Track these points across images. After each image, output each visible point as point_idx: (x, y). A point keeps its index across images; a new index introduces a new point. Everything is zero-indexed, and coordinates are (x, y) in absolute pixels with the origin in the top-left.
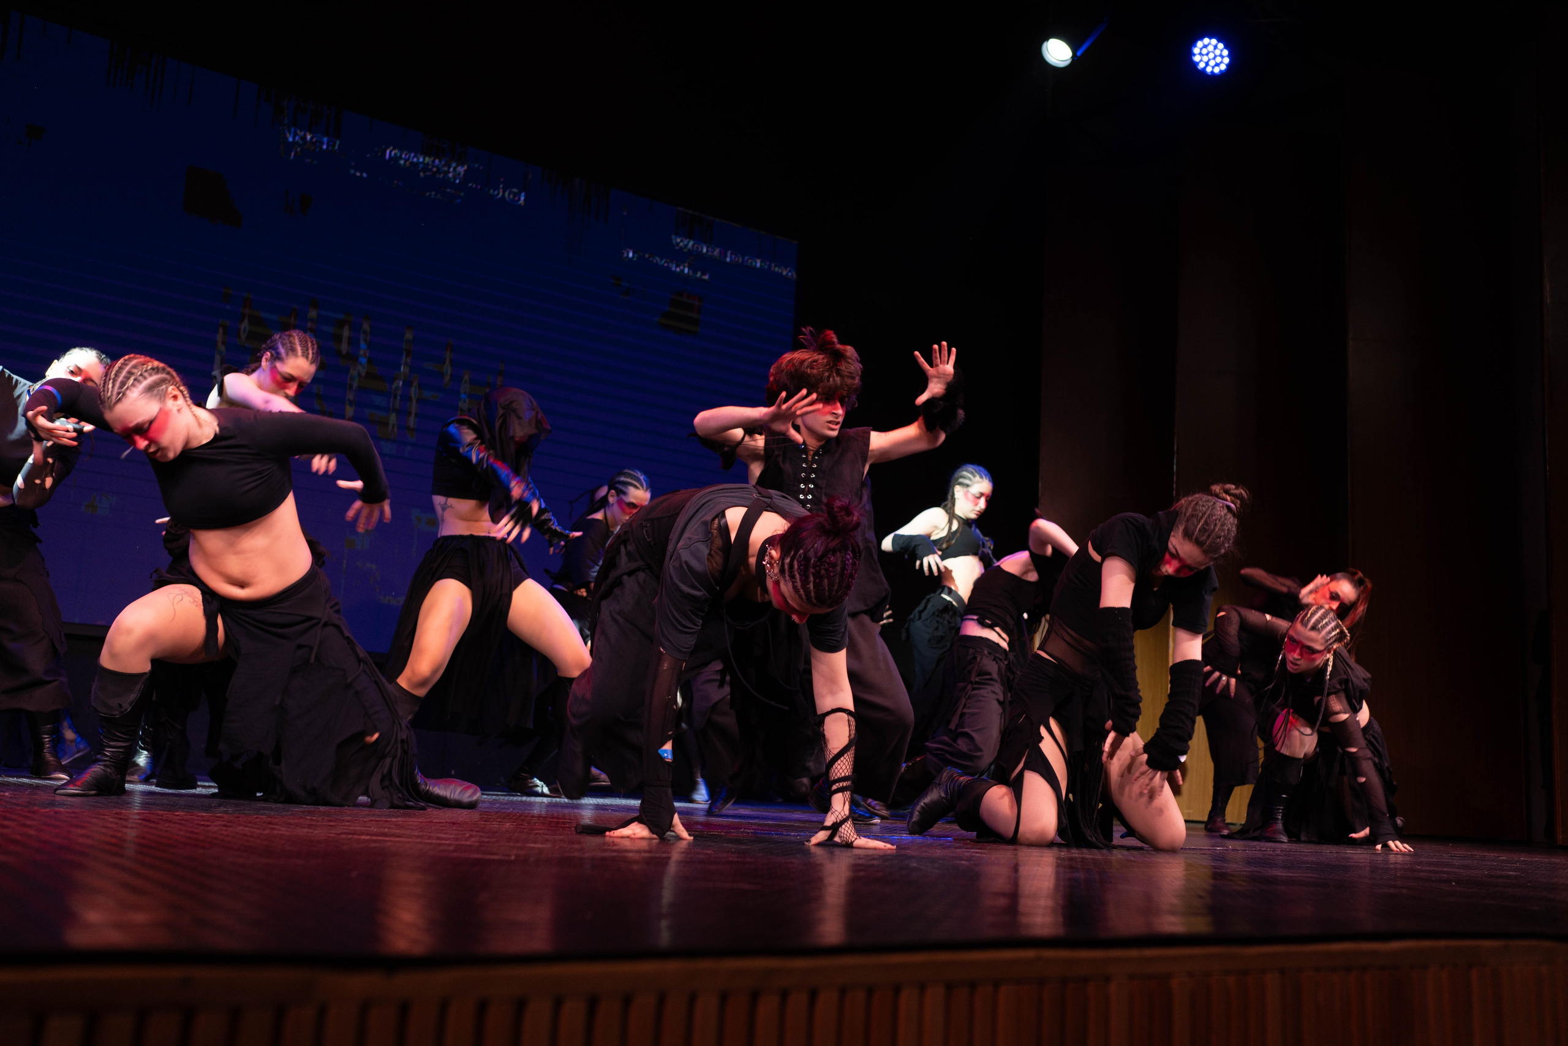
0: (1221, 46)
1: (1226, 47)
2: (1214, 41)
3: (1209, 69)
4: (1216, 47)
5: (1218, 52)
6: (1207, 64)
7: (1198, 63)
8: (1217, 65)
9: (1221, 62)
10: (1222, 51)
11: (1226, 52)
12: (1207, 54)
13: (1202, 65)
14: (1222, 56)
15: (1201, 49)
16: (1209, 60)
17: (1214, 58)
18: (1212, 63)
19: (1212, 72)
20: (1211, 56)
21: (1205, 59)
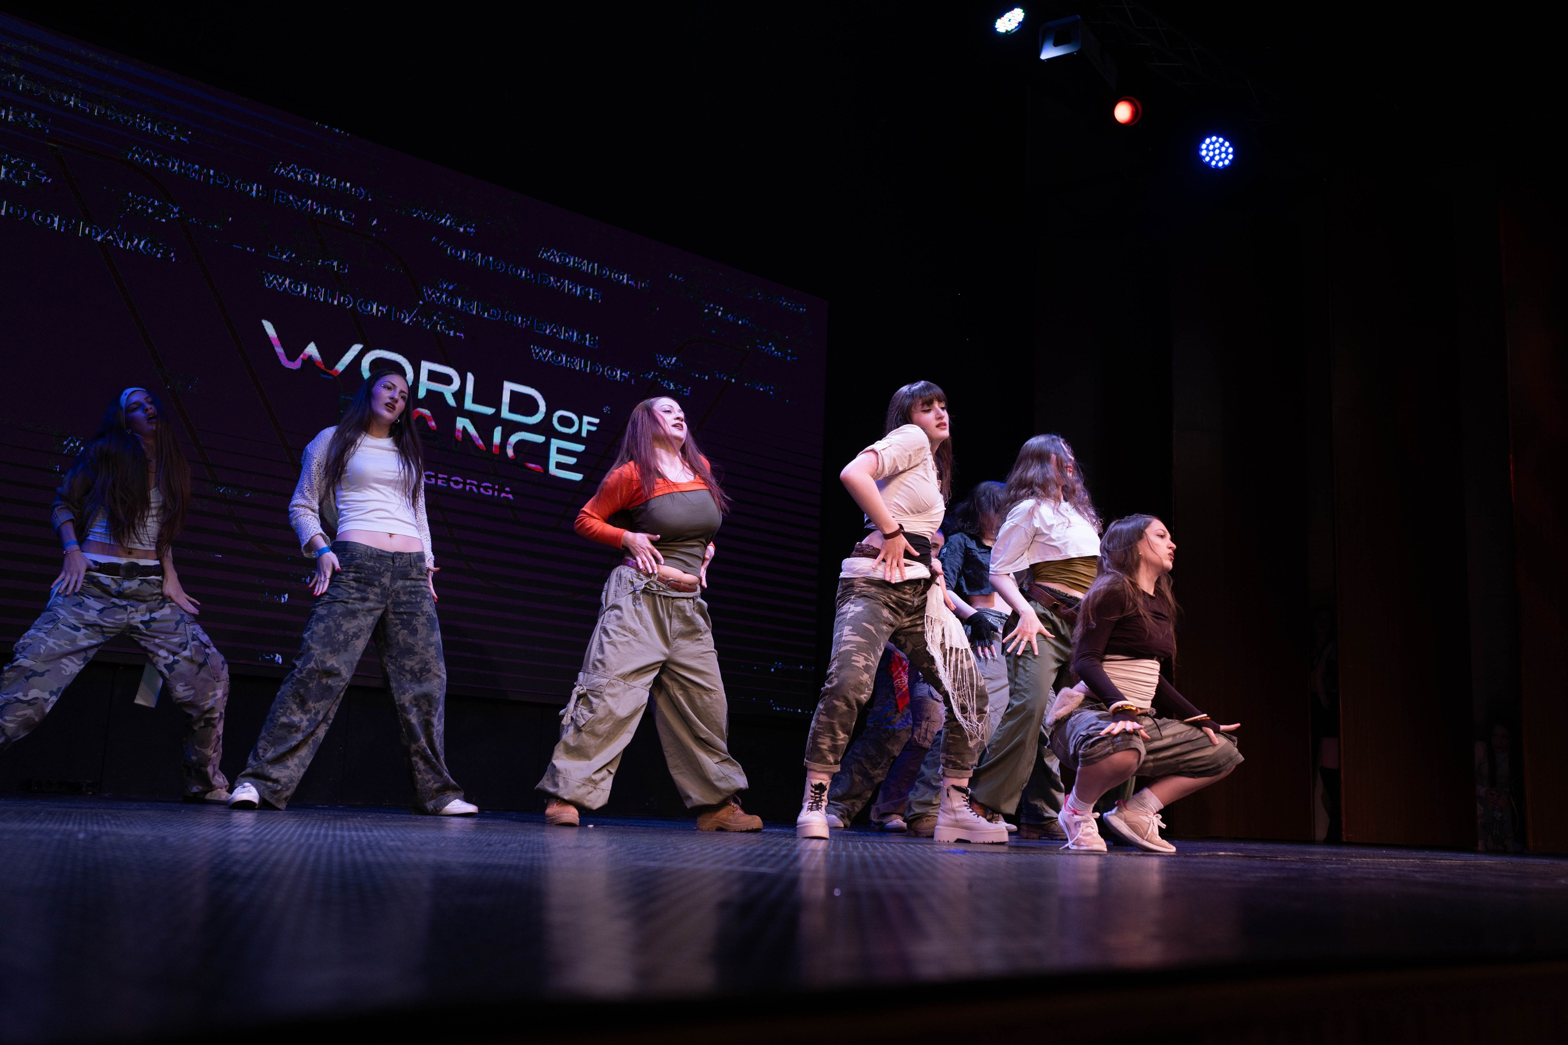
0: (1227, 144)
1: (1231, 145)
2: (1221, 140)
3: (1213, 163)
4: (1222, 145)
5: (1223, 149)
6: (1212, 158)
7: (1204, 157)
8: (1221, 160)
9: (1226, 158)
10: (1227, 148)
11: (1231, 150)
12: (1214, 150)
13: (1207, 159)
14: (1227, 153)
15: (1208, 146)
16: (1214, 155)
17: (1220, 154)
18: (1217, 158)
19: (1216, 165)
20: (1217, 152)
21: (1211, 154)
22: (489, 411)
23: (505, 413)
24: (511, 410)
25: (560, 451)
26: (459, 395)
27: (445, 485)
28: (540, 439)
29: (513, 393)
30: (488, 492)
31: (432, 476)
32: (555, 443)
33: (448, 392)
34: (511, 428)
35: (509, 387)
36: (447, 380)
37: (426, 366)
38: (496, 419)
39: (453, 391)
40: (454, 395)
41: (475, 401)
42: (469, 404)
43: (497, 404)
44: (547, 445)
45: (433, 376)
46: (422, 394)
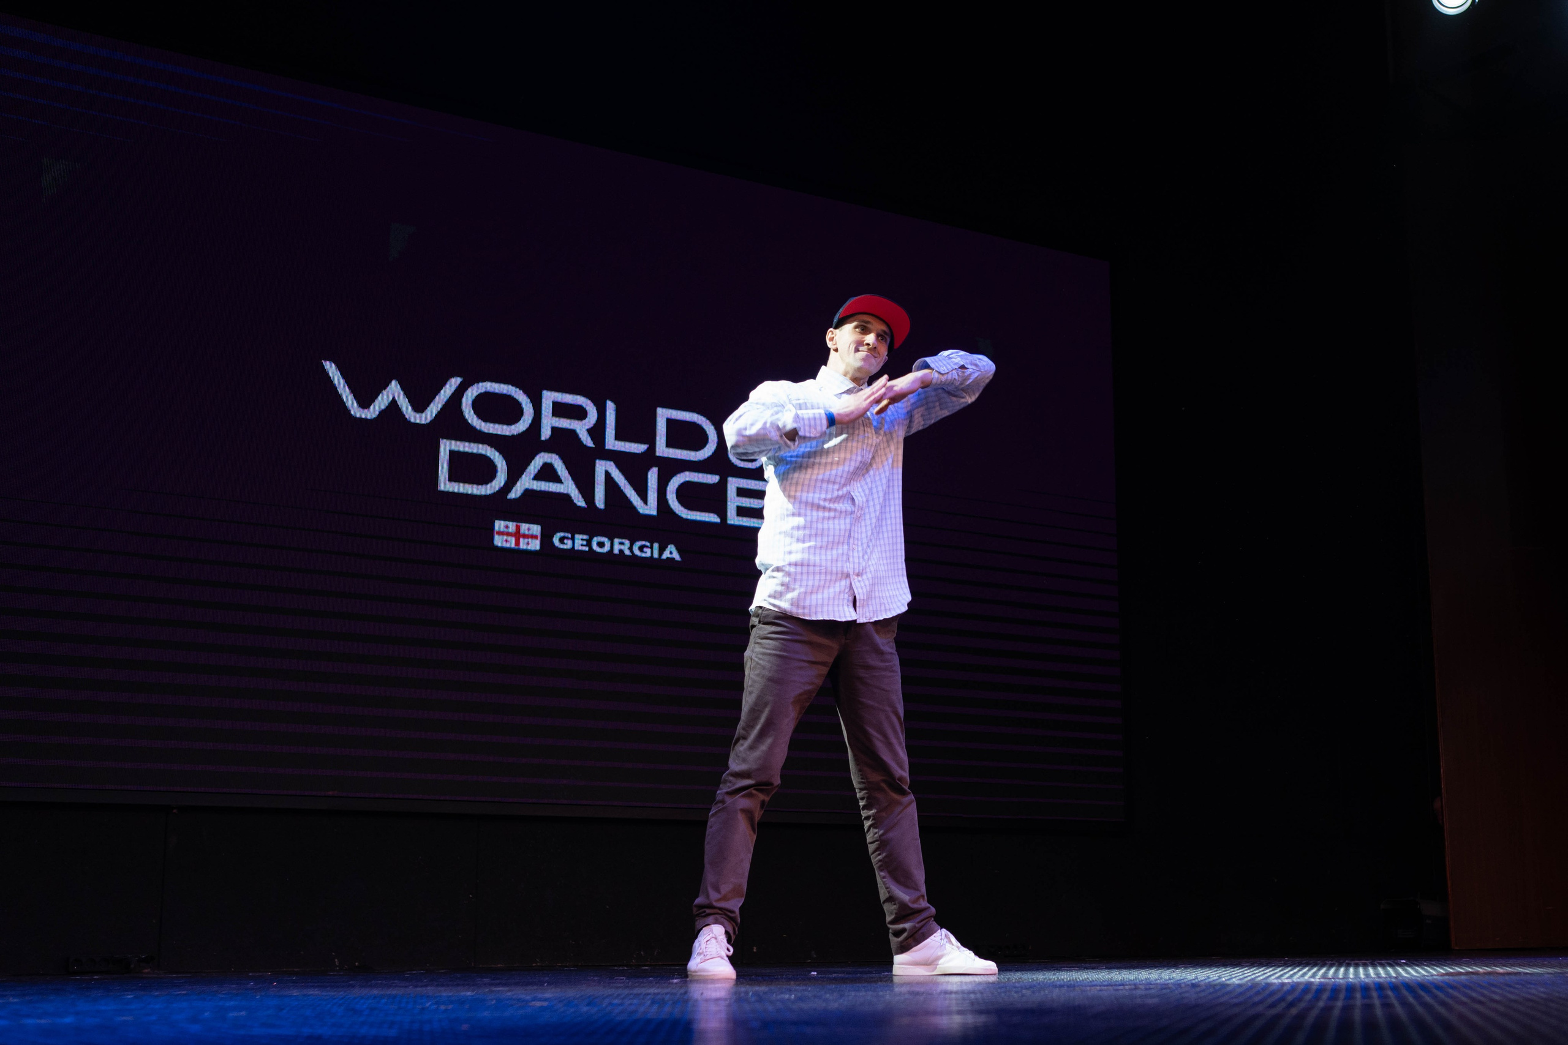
22: (639, 448)
23: (662, 449)
24: (669, 444)
25: (742, 492)
26: (597, 432)
27: (586, 549)
28: (712, 479)
29: (670, 422)
30: (646, 552)
31: (568, 538)
32: (733, 484)
33: (582, 429)
34: (669, 468)
35: (663, 415)
36: (579, 413)
37: (549, 398)
38: (650, 458)
39: (588, 427)
40: (590, 431)
41: (618, 437)
42: (611, 443)
43: (649, 438)
44: (722, 486)
45: (560, 410)
46: (546, 433)
